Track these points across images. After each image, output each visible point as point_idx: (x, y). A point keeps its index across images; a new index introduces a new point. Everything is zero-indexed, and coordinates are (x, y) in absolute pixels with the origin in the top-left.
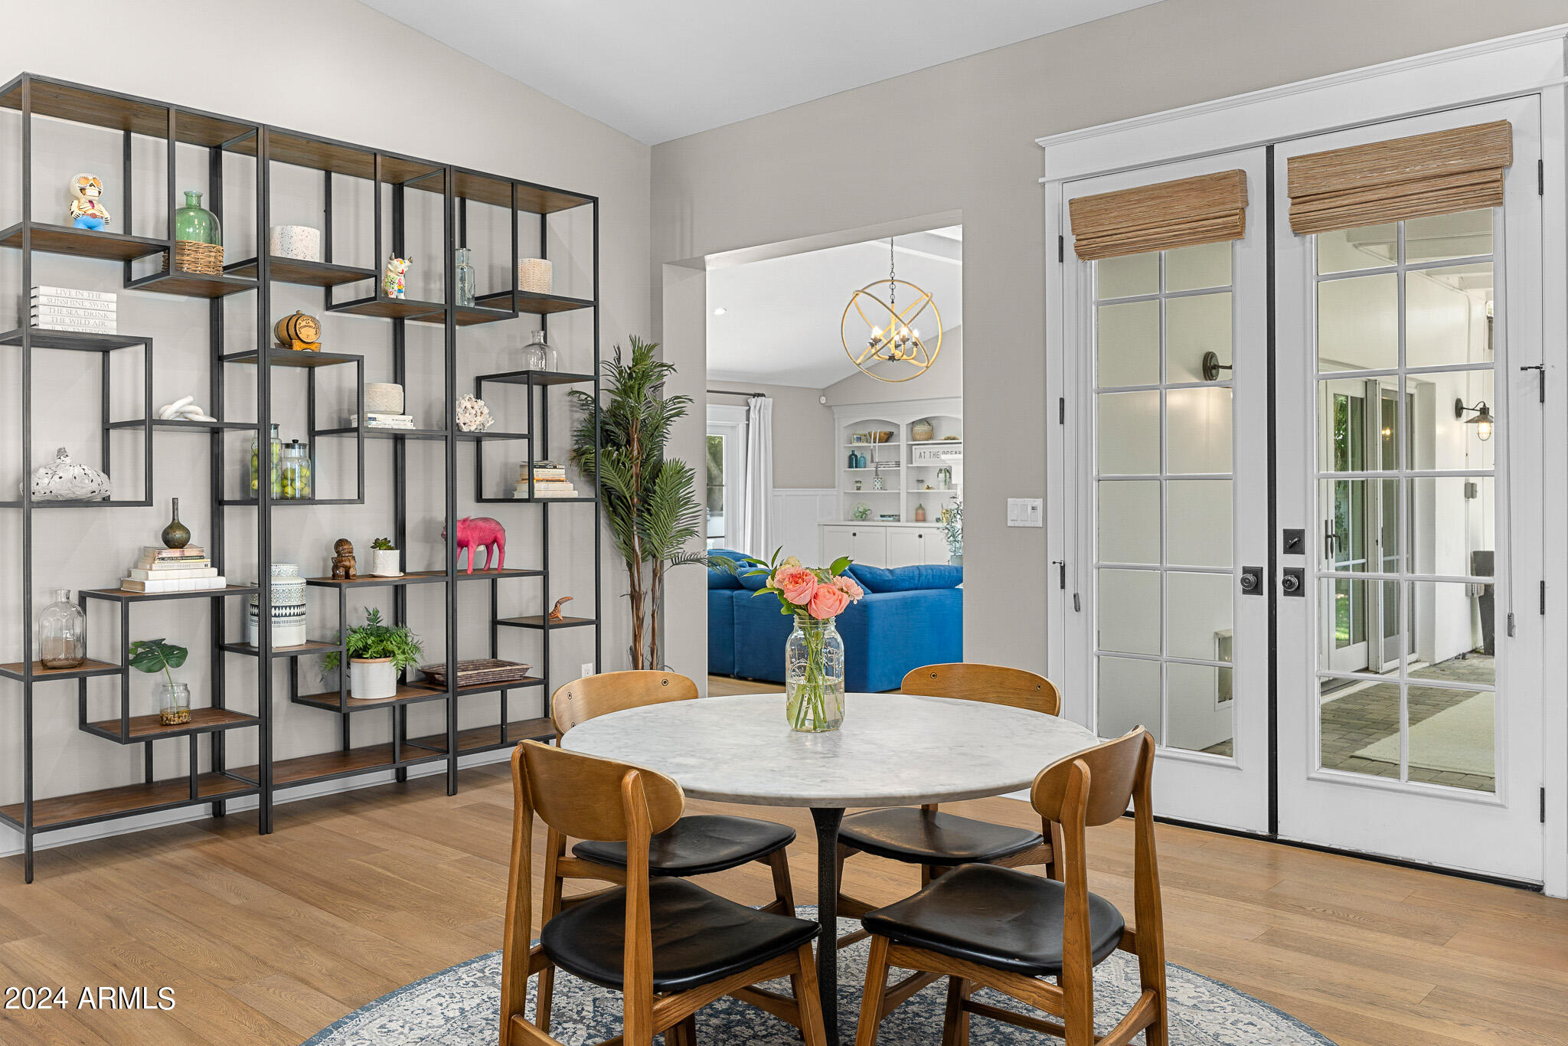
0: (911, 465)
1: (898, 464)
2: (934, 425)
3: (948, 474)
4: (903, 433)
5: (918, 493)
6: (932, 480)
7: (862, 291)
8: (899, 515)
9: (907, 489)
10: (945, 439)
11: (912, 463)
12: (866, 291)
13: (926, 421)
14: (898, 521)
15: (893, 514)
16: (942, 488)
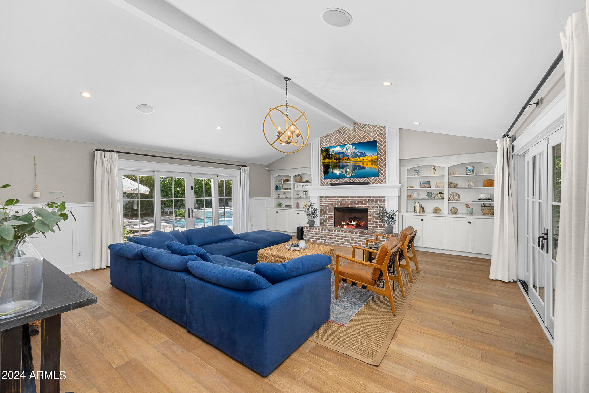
1: (291, 189)
2: (302, 176)
3: (307, 193)
4: (293, 180)
5: (297, 198)
6: (301, 194)
9: (294, 197)
10: (305, 181)
11: (295, 189)
13: (300, 175)
14: (291, 207)
15: (289, 205)
16: (305, 197)
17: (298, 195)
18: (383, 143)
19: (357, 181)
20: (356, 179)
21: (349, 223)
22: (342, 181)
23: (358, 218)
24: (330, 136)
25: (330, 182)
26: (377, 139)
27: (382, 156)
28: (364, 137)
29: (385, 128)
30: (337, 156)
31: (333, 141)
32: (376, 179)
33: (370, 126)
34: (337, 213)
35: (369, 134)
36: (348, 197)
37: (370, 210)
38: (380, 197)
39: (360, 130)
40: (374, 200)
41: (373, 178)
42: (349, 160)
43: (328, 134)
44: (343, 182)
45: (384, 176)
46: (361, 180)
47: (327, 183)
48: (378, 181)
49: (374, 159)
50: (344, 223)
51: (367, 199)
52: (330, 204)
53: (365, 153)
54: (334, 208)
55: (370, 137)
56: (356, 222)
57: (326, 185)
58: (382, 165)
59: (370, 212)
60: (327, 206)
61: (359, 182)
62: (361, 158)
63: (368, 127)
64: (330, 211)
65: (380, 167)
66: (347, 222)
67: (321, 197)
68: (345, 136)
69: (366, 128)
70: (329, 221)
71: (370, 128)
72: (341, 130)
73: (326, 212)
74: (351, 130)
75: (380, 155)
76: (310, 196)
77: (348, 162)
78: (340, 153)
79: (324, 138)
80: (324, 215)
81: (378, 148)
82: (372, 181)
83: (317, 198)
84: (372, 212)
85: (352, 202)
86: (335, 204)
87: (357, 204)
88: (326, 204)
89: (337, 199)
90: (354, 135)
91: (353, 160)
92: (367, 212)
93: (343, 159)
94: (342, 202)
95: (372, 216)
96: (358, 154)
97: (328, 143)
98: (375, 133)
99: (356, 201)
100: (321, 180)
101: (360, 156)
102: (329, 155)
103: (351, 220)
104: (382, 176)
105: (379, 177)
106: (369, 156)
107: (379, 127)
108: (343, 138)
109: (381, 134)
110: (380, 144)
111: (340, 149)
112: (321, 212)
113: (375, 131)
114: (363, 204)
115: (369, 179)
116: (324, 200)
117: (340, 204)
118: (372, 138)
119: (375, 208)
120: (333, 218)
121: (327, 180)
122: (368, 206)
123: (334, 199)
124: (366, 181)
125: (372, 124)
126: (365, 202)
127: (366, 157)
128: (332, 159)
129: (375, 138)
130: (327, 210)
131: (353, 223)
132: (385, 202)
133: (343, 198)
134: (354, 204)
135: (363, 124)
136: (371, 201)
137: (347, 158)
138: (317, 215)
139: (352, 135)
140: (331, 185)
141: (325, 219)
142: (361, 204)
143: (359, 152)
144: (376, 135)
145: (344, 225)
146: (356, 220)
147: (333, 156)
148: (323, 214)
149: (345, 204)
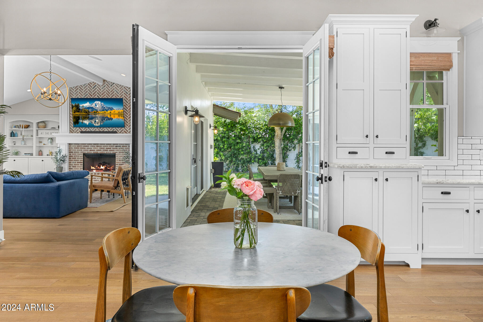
0: (38, 137)
1: (32, 136)
2: (46, 123)
3: (52, 140)
4: (35, 126)
5: (39, 146)
6: (45, 141)
7: (40, 74)
8: (33, 154)
9: (36, 145)
10: (51, 128)
11: (38, 136)
12: (41, 74)
13: (43, 122)
14: (32, 155)
15: (30, 153)
16: (50, 144)
17: (41, 142)
18: (128, 101)
19: (106, 130)
20: (105, 128)
21: (98, 168)
22: (92, 129)
23: (107, 163)
24: (81, 88)
25: (79, 130)
26: (124, 97)
27: (128, 111)
28: (112, 94)
29: (130, 89)
30: (87, 110)
31: (83, 93)
32: (122, 129)
33: (117, 85)
34: (86, 159)
35: (117, 92)
36: (98, 144)
37: (117, 155)
38: (126, 144)
39: (109, 87)
40: (120, 146)
41: (120, 128)
42: (97, 113)
43: (78, 86)
44: (93, 131)
45: (129, 127)
46: (110, 129)
47: (76, 131)
48: (124, 131)
49: (121, 112)
50: (93, 168)
51: (115, 145)
52: (79, 150)
53: (112, 107)
54: (84, 154)
55: (118, 94)
56: (105, 167)
57: (75, 133)
58: (127, 118)
59: (117, 156)
60: (77, 152)
61: (107, 131)
62: (109, 112)
63: (116, 85)
64: (80, 157)
65: (126, 120)
66: (97, 167)
67: (70, 144)
68: (95, 90)
69: (114, 86)
70: (78, 167)
71: (118, 87)
72: (92, 84)
73: (75, 158)
74: (101, 86)
75: (126, 110)
76: (57, 144)
77: (97, 115)
78: (89, 108)
79: (74, 89)
80: (73, 162)
81: (124, 104)
82: (119, 131)
83: (66, 145)
84: (119, 157)
85: (102, 148)
86: (85, 150)
87: (106, 150)
88: (75, 150)
89: (86, 146)
90: (103, 91)
91: (101, 113)
92: (115, 157)
93: (92, 112)
94: (91, 148)
95: (119, 160)
96: (106, 108)
97: (78, 94)
98: (122, 91)
99: (105, 148)
100: (70, 128)
101: (108, 110)
102: (79, 109)
103: (100, 165)
104: (127, 127)
105: (125, 128)
106: (116, 110)
107: (125, 87)
108: (93, 91)
109: (127, 93)
110: (126, 101)
111: (90, 105)
112: (69, 158)
113: (122, 90)
114: (112, 150)
115: (116, 129)
116: (73, 147)
117: (90, 150)
118: (120, 95)
119: (121, 153)
120: (82, 164)
121: (76, 128)
122: (116, 151)
123: (84, 146)
124: (114, 131)
125: (120, 84)
126: (113, 148)
127: (113, 110)
128: (82, 112)
129: (122, 96)
130: (77, 156)
131: (102, 167)
132: (129, 148)
133: (93, 145)
134: (103, 150)
135: (111, 83)
136: (118, 148)
137: (95, 111)
138: (66, 161)
139: (102, 90)
140: (81, 133)
141: (74, 165)
142: (110, 150)
143: (107, 107)
144: (123, 93)
145: (93, 169)
146: (105, 165)
147: (83, 110)
148: (72, 160)
149: (94, 150)
